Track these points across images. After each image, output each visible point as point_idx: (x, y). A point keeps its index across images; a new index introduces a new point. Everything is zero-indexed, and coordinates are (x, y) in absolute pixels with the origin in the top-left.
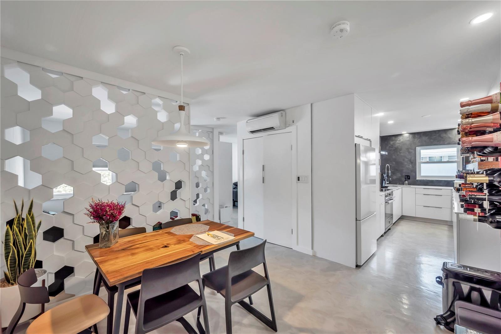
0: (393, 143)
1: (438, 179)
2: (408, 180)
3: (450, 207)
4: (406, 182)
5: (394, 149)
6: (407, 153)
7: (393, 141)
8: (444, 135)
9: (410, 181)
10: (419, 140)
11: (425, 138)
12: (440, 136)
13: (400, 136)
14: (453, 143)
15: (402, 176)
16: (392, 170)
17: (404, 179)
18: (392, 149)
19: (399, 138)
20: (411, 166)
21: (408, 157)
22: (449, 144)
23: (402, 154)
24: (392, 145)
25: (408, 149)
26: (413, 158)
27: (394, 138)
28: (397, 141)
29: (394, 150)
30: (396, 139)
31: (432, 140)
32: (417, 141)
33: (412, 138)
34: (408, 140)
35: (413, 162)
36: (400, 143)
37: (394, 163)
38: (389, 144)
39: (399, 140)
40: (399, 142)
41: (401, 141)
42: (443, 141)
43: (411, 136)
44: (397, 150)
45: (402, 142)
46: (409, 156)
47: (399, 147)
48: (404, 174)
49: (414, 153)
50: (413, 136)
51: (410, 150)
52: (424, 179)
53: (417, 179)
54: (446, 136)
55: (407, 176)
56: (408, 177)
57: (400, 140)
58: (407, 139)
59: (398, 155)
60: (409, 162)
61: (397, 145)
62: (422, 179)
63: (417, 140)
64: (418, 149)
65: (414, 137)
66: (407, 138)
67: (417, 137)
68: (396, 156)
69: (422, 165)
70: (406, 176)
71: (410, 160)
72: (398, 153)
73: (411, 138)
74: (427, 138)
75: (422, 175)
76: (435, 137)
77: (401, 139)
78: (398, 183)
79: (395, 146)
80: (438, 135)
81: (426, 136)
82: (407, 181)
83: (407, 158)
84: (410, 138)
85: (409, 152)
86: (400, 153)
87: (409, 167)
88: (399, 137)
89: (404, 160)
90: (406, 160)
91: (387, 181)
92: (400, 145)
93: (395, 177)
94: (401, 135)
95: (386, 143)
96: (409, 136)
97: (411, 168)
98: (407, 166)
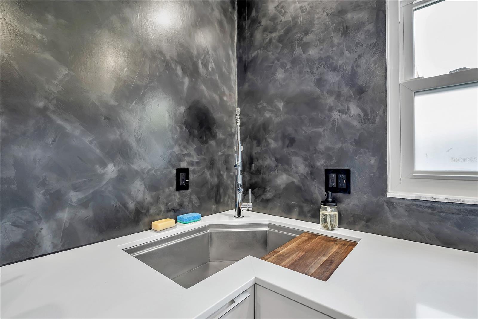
2: (340, 195)
4: (331, 208)
5: (281, 32)
9: (352, 200)
15: (313, 173)
17: (318, 191)
20: (354, 110)
21: (341, 62)
23: (312, 52)
24: (274, 19)
29: (280, 40)
44: (291, 35)
46: (347, 53)
48: (321, 163)
52: (441, 197)
53: (389, 195)
55: (337, 172)
56: (339, 183)
59: (296, 61)
60: (345, 90)
70: (328, 172)
71: (352, 79)
72: (298, 51)
82: (335, 201)
83: (335, 69)
86: (305, 46)
87: (344, 116)
89: (321, 83)
90: (333, 78)
97: (355, 123)
98: (336, 115)
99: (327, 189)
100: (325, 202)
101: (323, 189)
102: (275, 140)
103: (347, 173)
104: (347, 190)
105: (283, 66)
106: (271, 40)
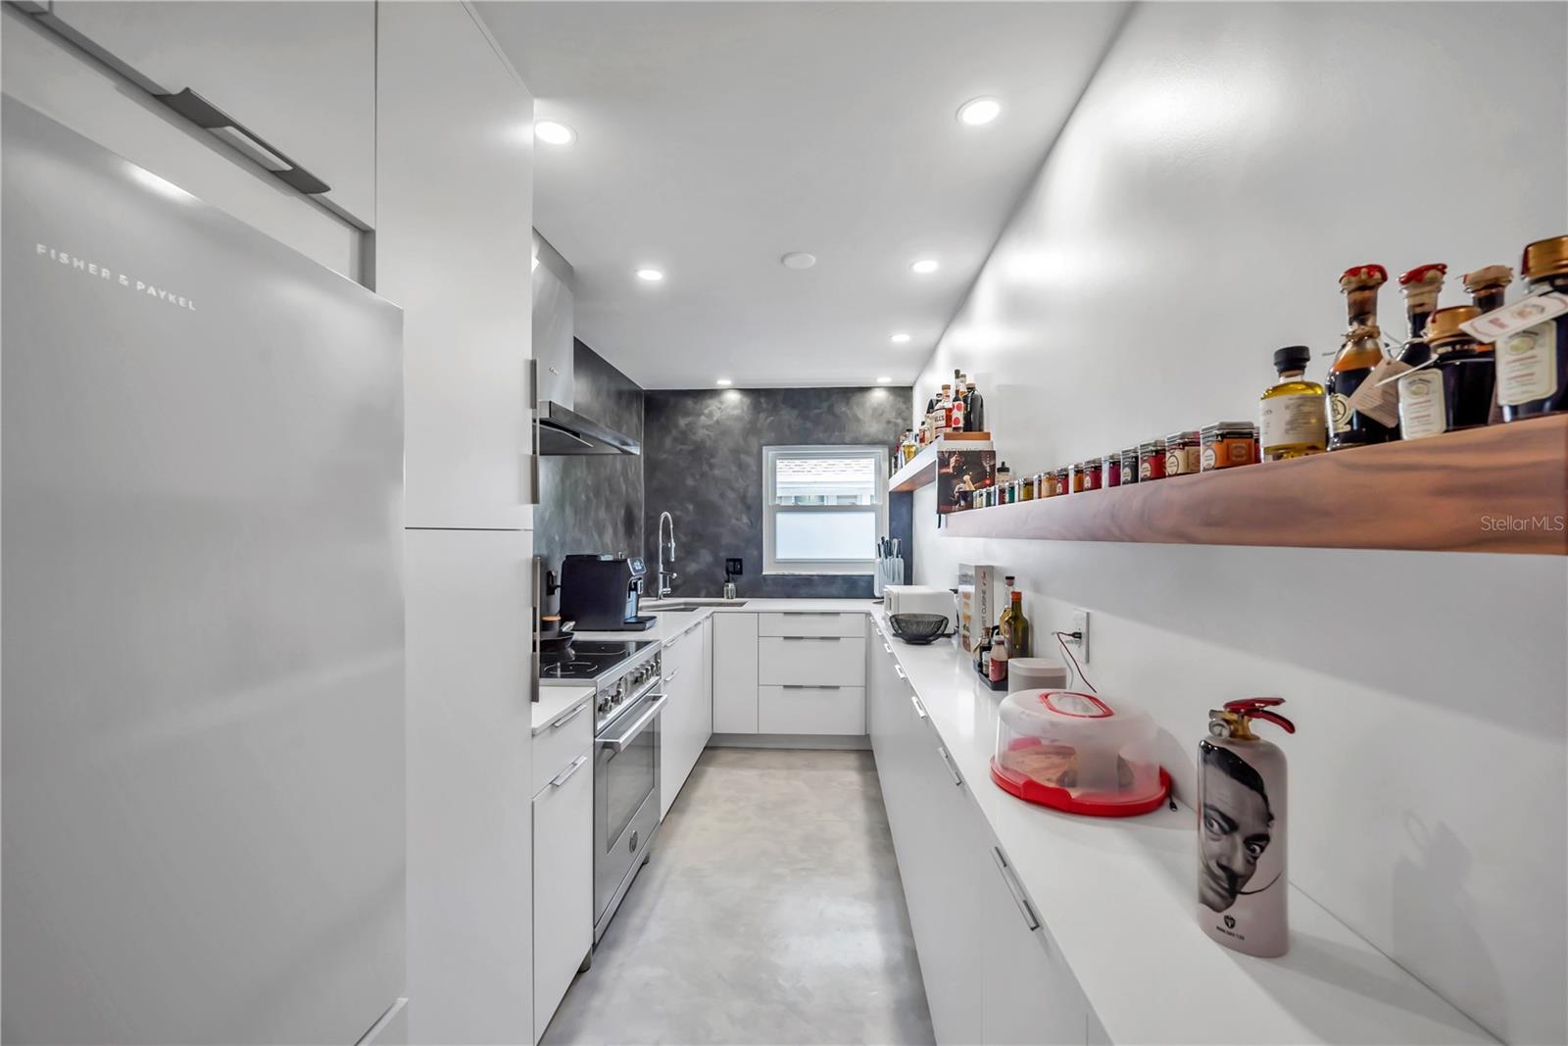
0: (687, 425)
1: (825, 573)
2: (736, 576)
3: (861, 681)
4: (731, 585)
5: (691, 448)
6: (734, 469)
7: (686, 414)
8: (843, 409)
9: (743, 579)
10: (772, 418)
11: (788, 415)
12: (830, 410)
13: (711, 398)
14: (867, 439)
15: (717, 562)
16: (683, 539)
17: (722, 574)
18: (683, 447)
19: (707, 407)
20: (745, 519)
21: (737, 485)
22: (856, 442)
23: (717, 472)
24: (684, 433)
25: (736, 452)
26: (752, 491)
27: (689, 403)
28: (703, 418)
29: (691, 452)
30: (698, 407)
31: (809, 425)
32: (764, 420)
33: (748, 407)
34: (738, 418)
35: (753, 507)
36: (710, 426)
37: (691, 507)
38: (676, 426)
39: (706, 411)
40: (710, 422)
41: (715, 419)
42: (840, 431)
43: (747, 401)
44: (700, 453)
45: (717, 422)
46: (740, 480)
47: (708, 443)
48: (723, 555)
49: (754, 468)
50: (751, 403)
51: (742, 456)
52: (786, 573)
53: (764, 573)
54: (848, 412)
55: (734, 560)
56: (735, 567)
57: (710, 415)
58: (737, 412)
59: (703, 475)
60: (739, 506)
61: (701, 433)
62: (780, 573)
63: (767, 418)
64: (768, 453)
65: (756, 408)
66: (735, 407)
67: (764, 406)
68: (698, 477)
69: (781, 517)
70: (728, 560)
71: (743, 498)
72: (705, 468)
73: (745, 409)
74: (795, 413)
75: (780, 555)
76: (817, 411)
77: (712, 405)
78: (703, 593)
79: (693, 438)
80: (825, 405)
81: (793, 407)
82: (734, 581)
83: (733, 489)
84: (743, 410)
85: (741, 466)
86: (712, 467)
87: (739, 523)
88: (709, 402)
89: (722, 495)
90: (731, 495)
91: (665, 586)
92: (711, 434)
93: (692, 567)
94: (714, 393)
95: (663, 420)
96: (741, 401)
97: (746, 528)
98: (734, 521)
99: (728, 573)
100: (728, 581)
101: (725, 573)
102: (686, 535)
103: (740, 561)
104: (740, 572)
105: (693, 476)
106: (681, 450)
